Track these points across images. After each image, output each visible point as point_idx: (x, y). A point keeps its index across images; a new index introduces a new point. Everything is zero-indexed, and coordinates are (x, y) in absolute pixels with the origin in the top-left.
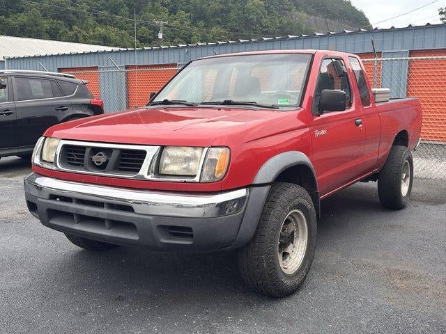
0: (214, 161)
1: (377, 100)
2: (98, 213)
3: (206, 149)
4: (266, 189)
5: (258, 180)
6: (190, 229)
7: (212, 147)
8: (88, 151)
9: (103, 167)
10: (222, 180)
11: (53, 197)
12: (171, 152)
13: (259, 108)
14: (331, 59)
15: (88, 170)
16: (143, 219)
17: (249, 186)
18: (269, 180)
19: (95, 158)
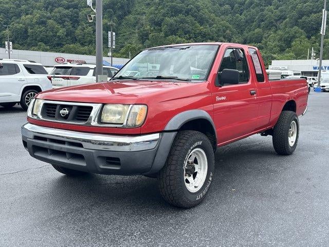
0: (136, 114)
1: (270, 78)
2: (61, 148)
3: (131, 106)
4: (173, 134)
5: (167, 128)
6: (118, 159)
7: (135, 104)
8: (58, 107)
9: (66, 117)
10: (141, 126)
11: (36, 138)
12: (109, 107)
13: (178, 81)
14: (232, 48)
15: (57, 120)
16: (88, 152)
17: (162, 132)
18: (176, 128)
19: (62, 112)
